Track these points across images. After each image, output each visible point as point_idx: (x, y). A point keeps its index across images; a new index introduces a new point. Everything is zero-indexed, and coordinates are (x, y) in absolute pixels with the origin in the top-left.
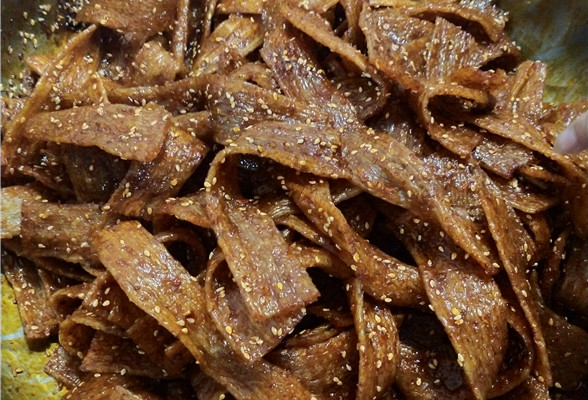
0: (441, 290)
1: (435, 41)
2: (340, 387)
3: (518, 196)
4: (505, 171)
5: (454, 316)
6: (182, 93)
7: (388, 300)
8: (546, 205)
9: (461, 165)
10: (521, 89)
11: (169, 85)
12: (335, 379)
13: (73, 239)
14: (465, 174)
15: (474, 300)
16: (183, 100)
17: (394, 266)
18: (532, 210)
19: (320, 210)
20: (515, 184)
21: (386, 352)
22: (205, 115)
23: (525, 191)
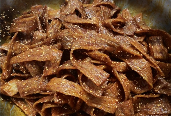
0: (133, 64)
1: (103, 11)
2: (120, 95)
3: (137, 39)
4: (132, 34)
5: (138, 69)
6: (50, 41)
7: (122, 71)
8: (144, 38)
9: (123, 36)
10: (125, 16)
11: (45, 40)
12: (118, 94)
13: (36, 87)
14: (125, 38)
15: (141, 64)
16: (51, 43)
17: (120, 63)
18: (142, 40)
19: (99, 56)
20: (135, 36)
21: (127, 83)
22: (59, 44)
23: (138, 37)
